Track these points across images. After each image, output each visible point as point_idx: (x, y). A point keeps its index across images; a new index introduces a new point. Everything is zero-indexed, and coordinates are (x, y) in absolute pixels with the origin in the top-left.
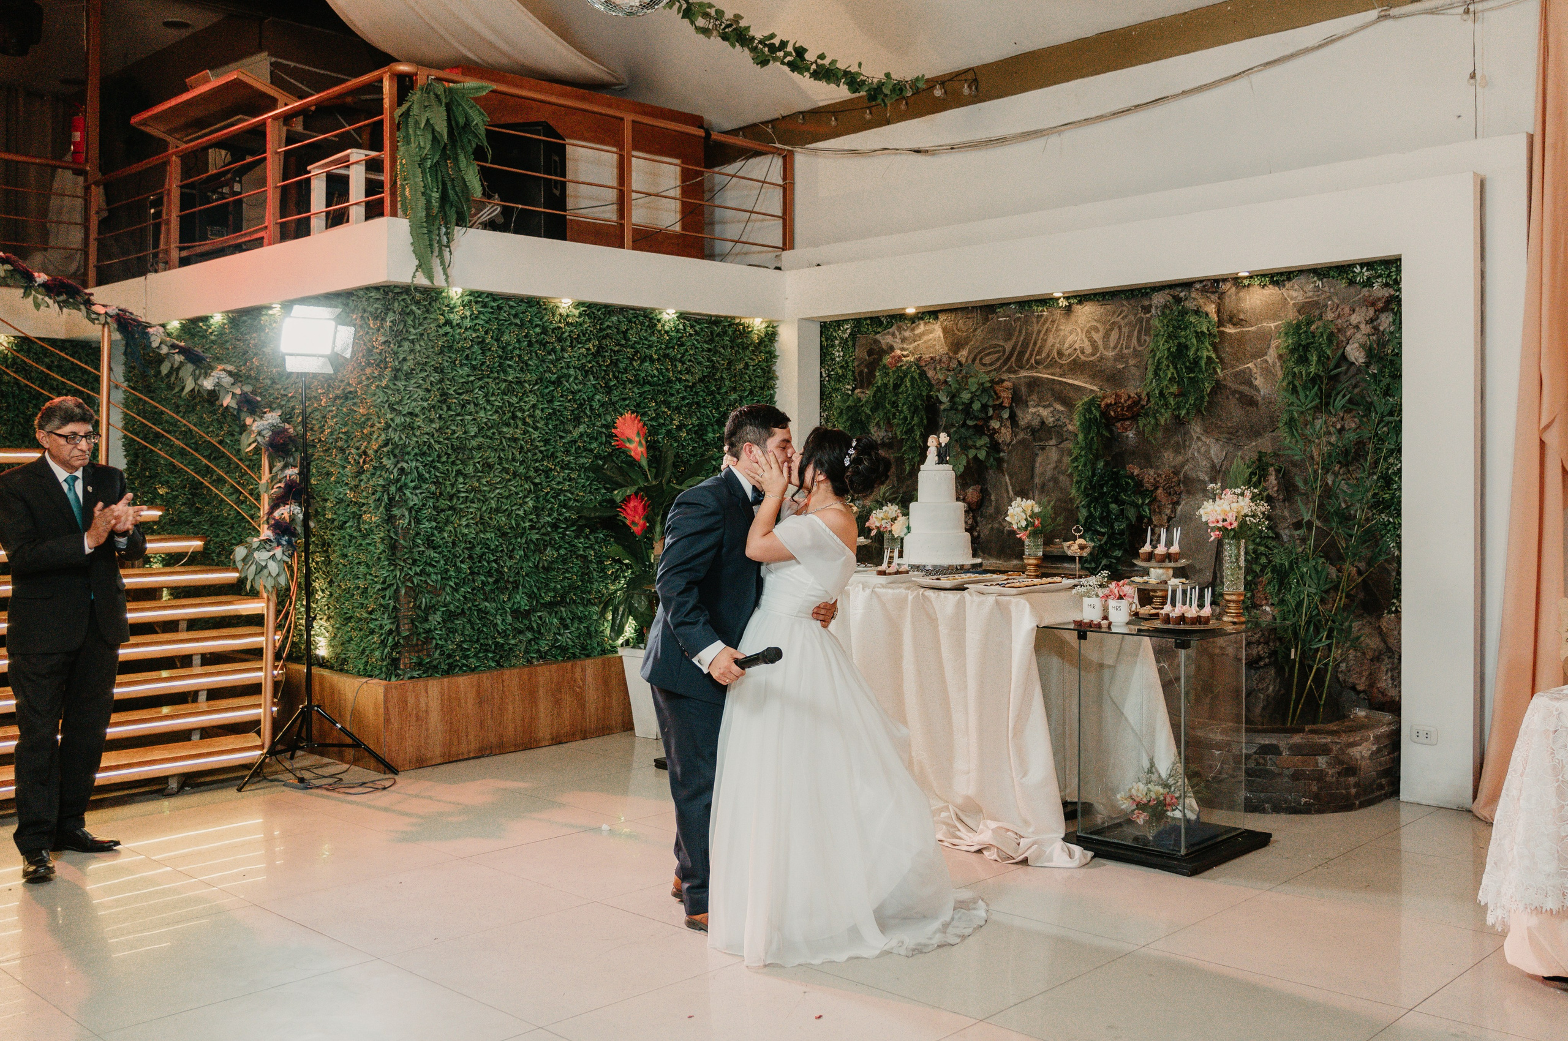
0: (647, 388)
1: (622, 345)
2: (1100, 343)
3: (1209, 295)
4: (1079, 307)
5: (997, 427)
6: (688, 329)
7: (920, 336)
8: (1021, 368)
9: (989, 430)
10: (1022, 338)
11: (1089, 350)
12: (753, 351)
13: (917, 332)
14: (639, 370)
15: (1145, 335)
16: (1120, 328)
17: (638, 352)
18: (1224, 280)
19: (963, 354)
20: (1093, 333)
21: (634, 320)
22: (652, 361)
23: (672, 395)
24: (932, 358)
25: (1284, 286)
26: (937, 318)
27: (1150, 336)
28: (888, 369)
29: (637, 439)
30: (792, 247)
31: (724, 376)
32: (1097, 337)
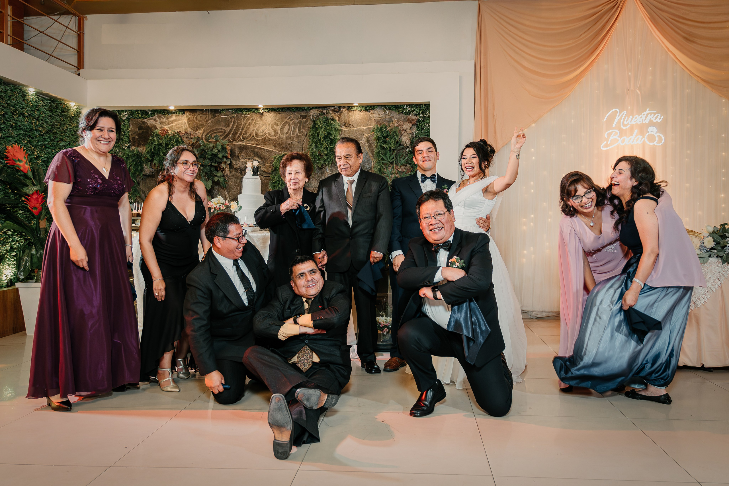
0: (21, 132)
1: (8, 104)
2: (279, 131)
3: (335, 113)
4: (267, 114)
5: (225, 167)
6: (41, 102)
7: (172, 122)
8: (235, 141)
9: (220, 169)
10: (235, 127)
11: (273, 133)
12: (70, 121)
13: (170, 119)
14: (17, 121)
15: (303, 128)
16: (289, 125)
17: (16, 110)
18: (344, 107)
19: (201, 131)
20: (275, 126)
21: (15, 90)
22: (24, 117)
23: (32, 138)
24: (186, 132)
25: (370, 112)
26: (184, 113)
27: (305, 129)
28: (160, 136)
29: (25, 160)
30: (83, 68)
31: (57, 132)
32: (278, 128)
